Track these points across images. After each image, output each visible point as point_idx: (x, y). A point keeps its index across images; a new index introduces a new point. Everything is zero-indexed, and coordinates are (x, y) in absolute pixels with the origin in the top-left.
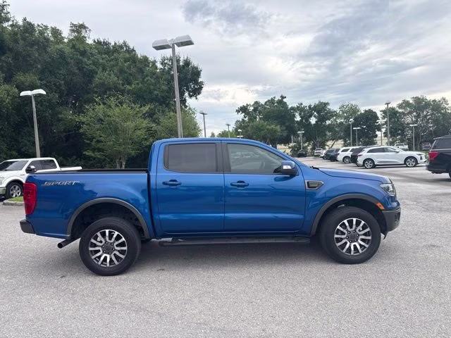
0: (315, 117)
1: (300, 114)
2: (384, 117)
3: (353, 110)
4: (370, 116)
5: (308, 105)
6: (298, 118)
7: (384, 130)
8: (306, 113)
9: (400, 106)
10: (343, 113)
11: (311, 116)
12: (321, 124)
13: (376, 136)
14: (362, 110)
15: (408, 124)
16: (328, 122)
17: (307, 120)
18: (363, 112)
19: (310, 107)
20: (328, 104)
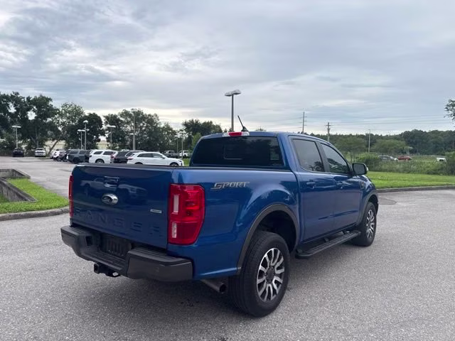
0: (34, 111)
1: (15, 106)
2: (106, 123)
3: (77, 112)
4: (94, 119)
5: (26, 97)
6: (12, 110)
7: (107, 135)
8: (24, 106)
9: (122, 115)
10: (66, 112)
11: (29, 110)
12: (42, 121)
13: (99, 140)
14: (87, 112)
15: (127, 132)
16: (49, 120)
17: (24, 113)
18: (87, 115)
19: (28, 98)
20: (50, 99)
